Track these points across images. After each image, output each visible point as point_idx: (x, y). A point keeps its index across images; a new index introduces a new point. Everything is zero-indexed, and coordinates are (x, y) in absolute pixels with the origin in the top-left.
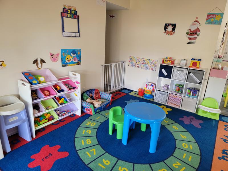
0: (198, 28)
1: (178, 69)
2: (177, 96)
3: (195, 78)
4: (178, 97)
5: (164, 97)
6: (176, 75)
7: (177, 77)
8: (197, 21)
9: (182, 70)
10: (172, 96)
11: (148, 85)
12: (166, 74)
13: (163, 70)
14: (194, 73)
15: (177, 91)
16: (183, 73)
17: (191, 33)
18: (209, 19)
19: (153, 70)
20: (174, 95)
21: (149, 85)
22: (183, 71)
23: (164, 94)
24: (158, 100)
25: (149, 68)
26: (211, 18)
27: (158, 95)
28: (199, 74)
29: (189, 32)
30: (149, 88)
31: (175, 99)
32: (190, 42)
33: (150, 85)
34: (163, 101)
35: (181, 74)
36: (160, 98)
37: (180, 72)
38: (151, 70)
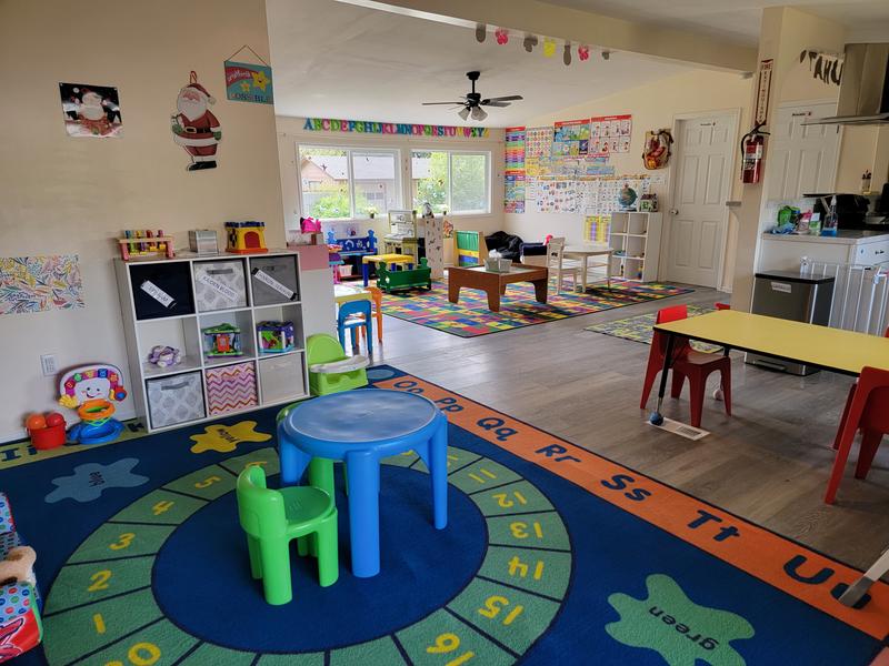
0: (207, 111)
1: (212, 267)
2: (237, 367)
3: (275, 285)
4: (243, 370)
5: (191, 394)
6: (209, 291)
7: (216, 301)
8: (197, 86)
9: (225, 268)
10: (219, 375)
11: (78, 377)
12: (165, 299)
13: (149, 287)
14: (270, 270)
15: (225, 354)
16: (236, 279)
17: (192, 130)
18: (234, 81)
19: (68, 306)
20: (225, 369)
21: (84, 376)
22: (230, 271)
23: (187, 384)
24: (167, 418)
25: (37, 300)
26: (239, 79)
27: (162, 400)
28: (285, 267)
29: (183, 125)
30: (92, 392)
31: (232, 383)
32: (198, 163)
33: (89, 375)
34: (188, 415)
35: (228, 282)
36: (175, 408)
37: (222, 276)
38: (55, 309)
